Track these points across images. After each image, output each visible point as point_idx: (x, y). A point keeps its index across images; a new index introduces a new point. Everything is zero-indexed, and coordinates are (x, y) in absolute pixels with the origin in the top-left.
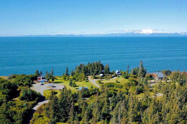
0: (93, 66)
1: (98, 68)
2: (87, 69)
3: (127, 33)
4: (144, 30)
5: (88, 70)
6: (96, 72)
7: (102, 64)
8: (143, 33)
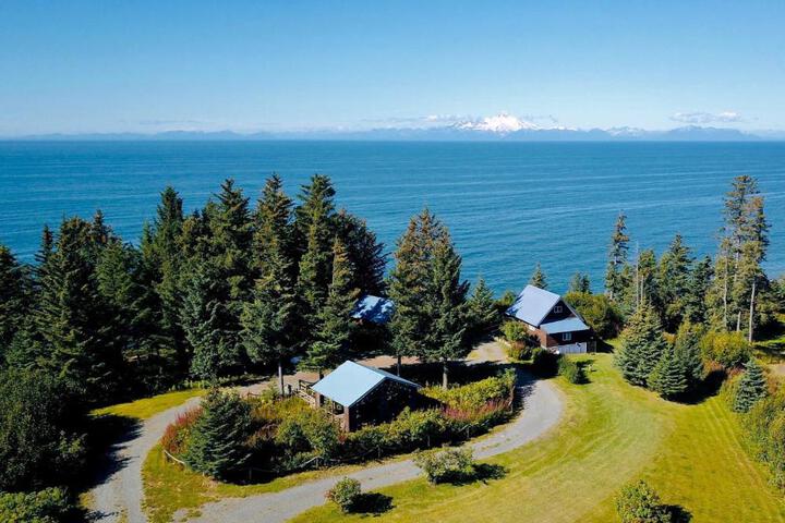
0: (221, 250)
1: (293, 271)
2: (134, 293)
3: (434, 129)
4: (491, 117)
5: (154, 301)
6: (270, 337)
7: (352, 227)
8: (486, 127)
